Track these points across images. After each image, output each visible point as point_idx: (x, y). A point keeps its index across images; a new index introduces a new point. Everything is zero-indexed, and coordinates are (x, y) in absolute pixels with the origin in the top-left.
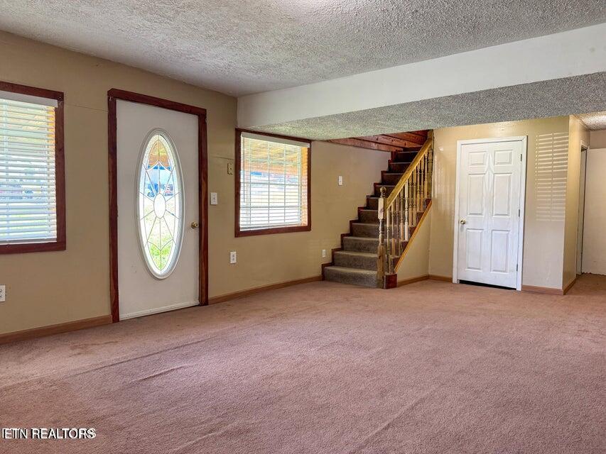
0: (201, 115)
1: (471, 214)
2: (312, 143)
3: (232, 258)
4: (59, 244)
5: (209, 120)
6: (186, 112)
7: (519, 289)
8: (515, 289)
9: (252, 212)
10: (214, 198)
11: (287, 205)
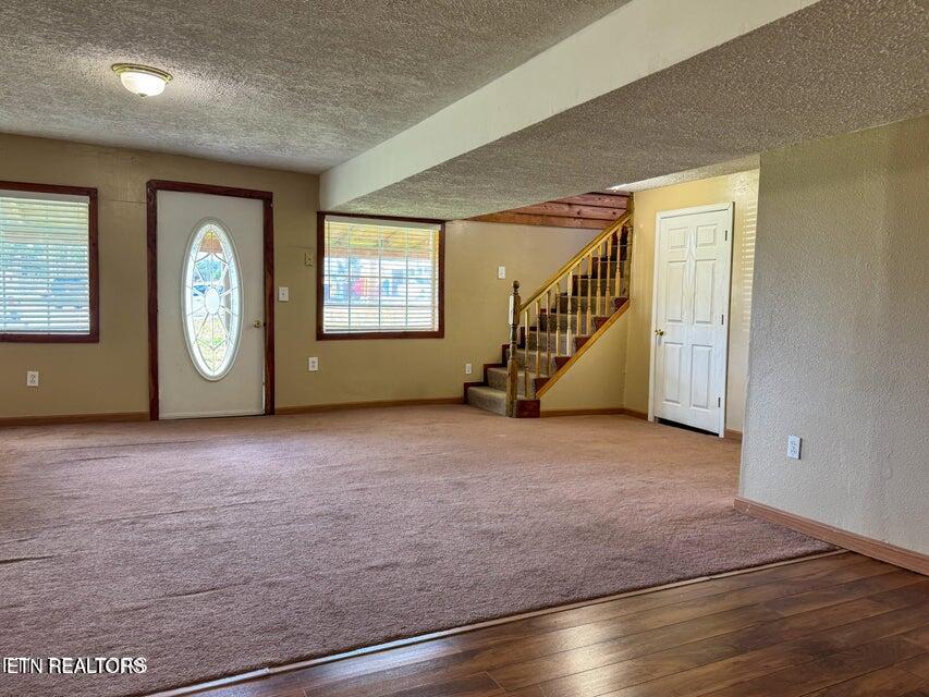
0: (267, 199)
1: (670, 321)
2: (447, 224)
3: (311, 365)
4: (93, 336)
5: (275, 204)
6: (245, 197)
7: (722, 435)
8: (717, 435)
9: (352, 311)
10: (283, 294)
11: (409, 303)
